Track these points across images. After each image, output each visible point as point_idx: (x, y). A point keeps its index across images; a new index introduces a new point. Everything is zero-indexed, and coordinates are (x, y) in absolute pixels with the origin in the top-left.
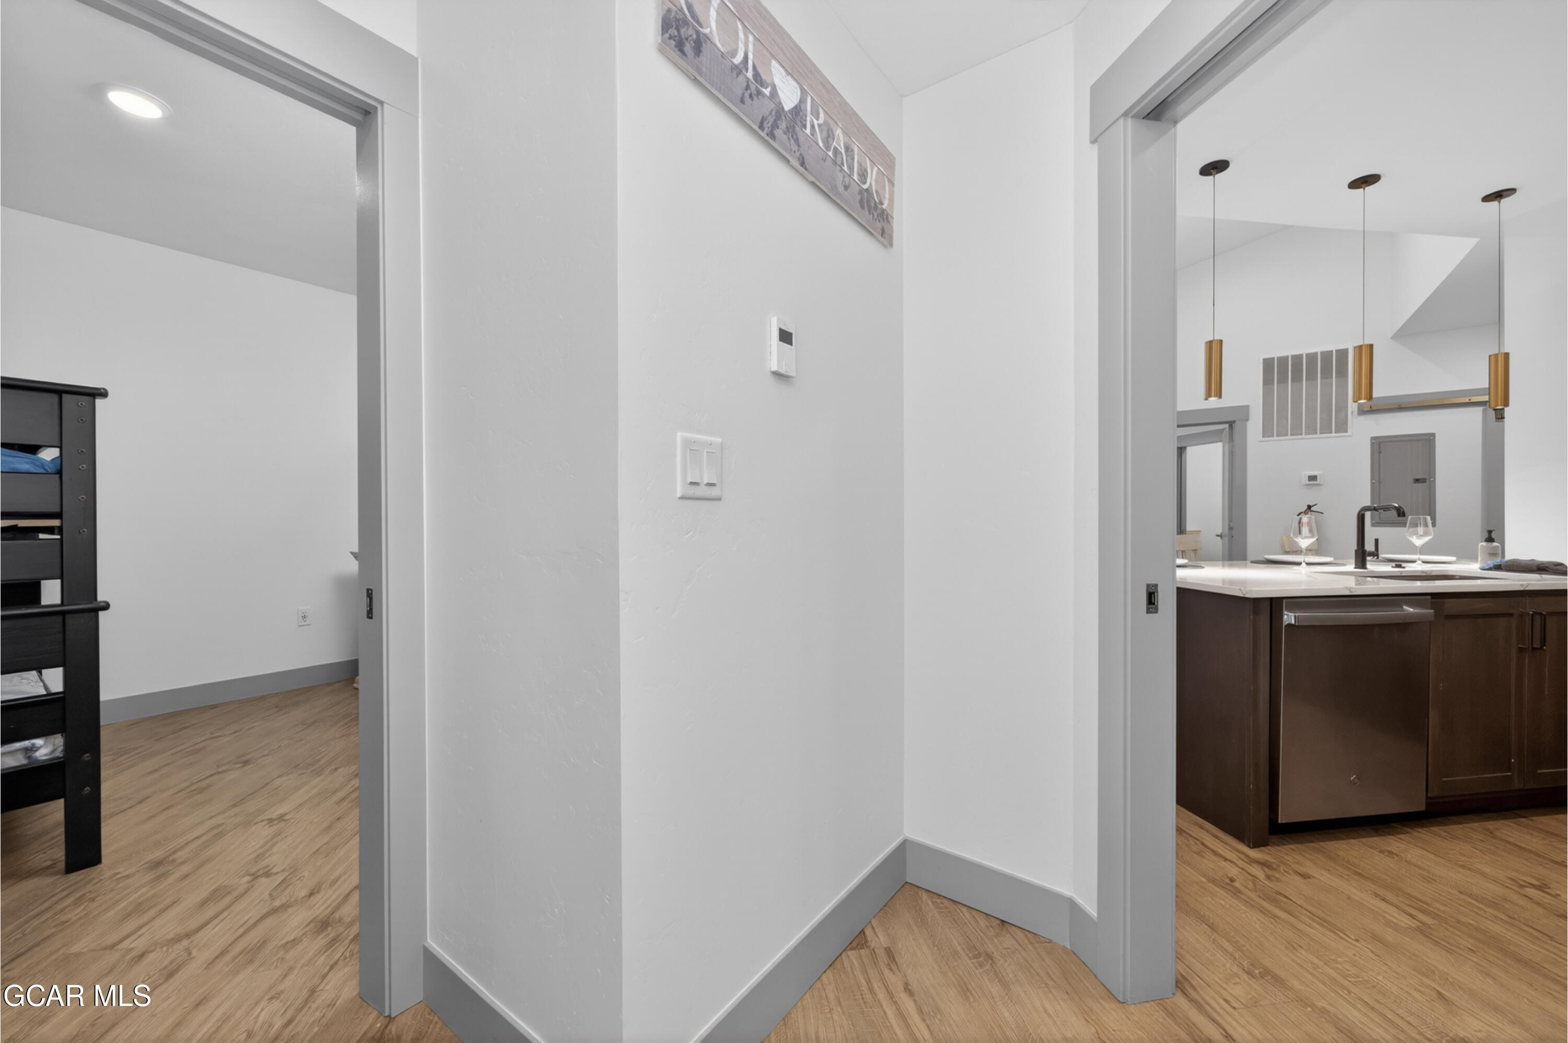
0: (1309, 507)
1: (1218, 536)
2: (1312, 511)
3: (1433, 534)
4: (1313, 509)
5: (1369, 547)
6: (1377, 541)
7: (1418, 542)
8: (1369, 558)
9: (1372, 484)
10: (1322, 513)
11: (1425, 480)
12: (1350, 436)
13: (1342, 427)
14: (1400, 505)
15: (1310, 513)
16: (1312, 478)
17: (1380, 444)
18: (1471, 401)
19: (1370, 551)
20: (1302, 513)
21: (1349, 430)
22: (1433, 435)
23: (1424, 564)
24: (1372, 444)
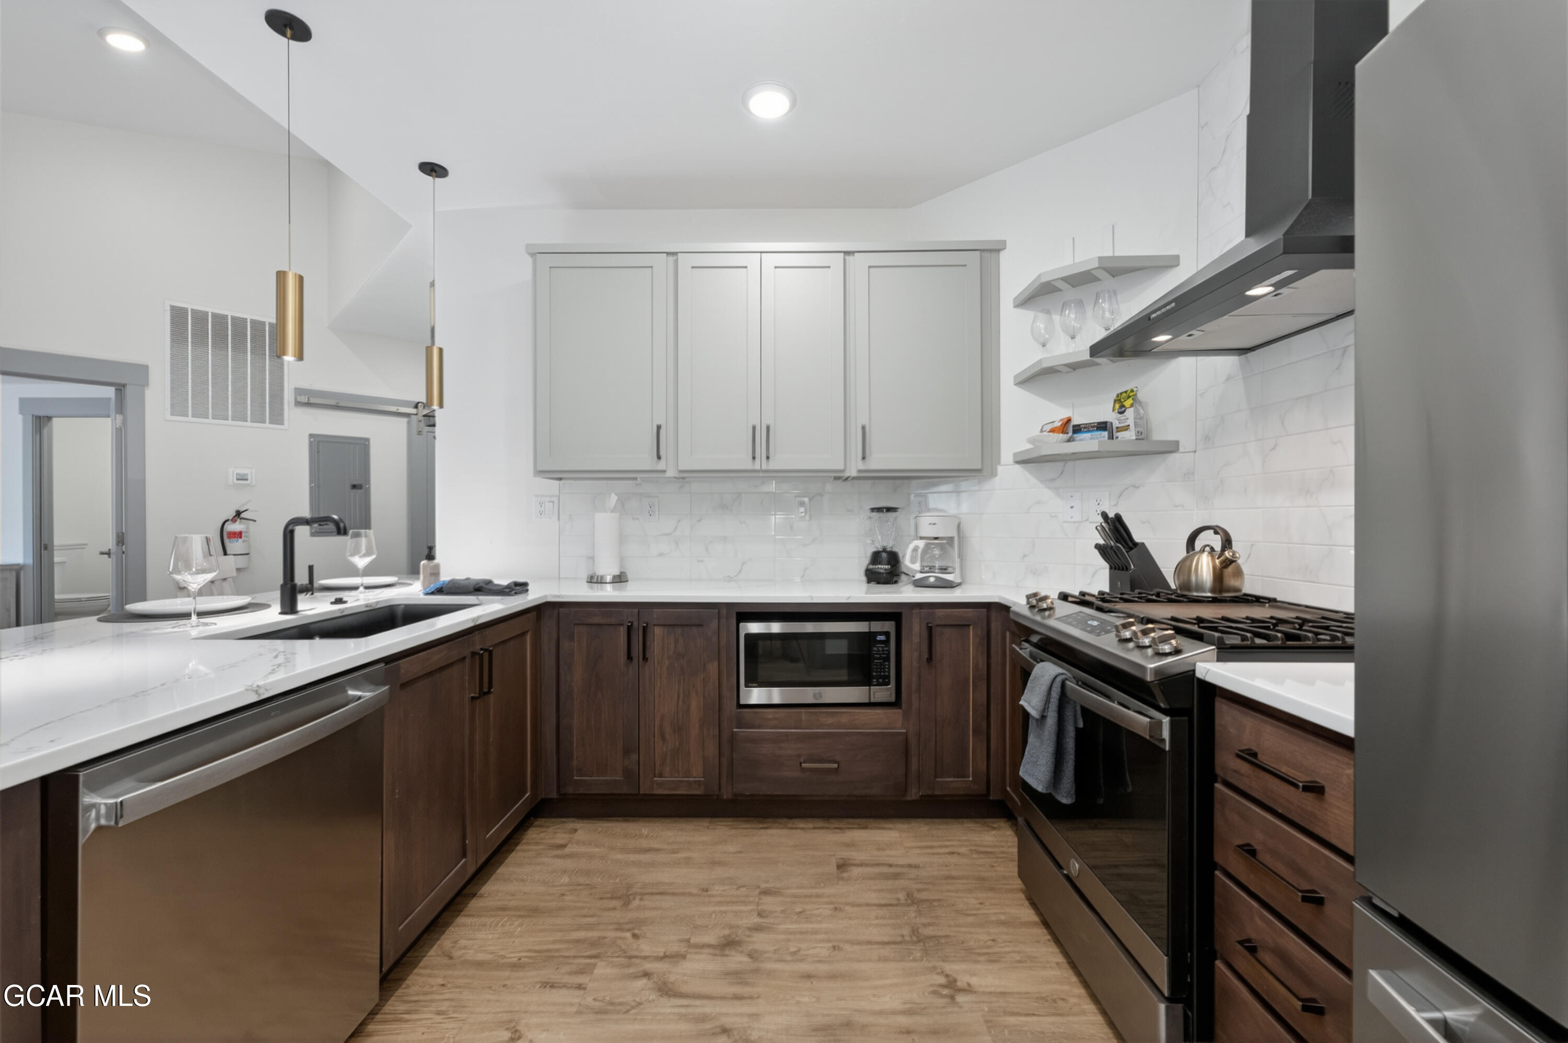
0: (238, 514)
1: (102, 553)
2: (241, 519)
3: (376, 552)
4: (243, 515)
5: (301, 578)
6: (311, 568)
7: (361, 562)
8: (300, 597)
9: (311, 488)
10: (255, 521)
11: (360, 486)
12: (286, 430)
13: (277, 418)
14: (341, 517)
15: (239, 520)
16: (242, 478)
17: (318, 442)
18: (398, 411)
19: (302, 585)
20: (227, 520)
21: (286, 422)
22: (367, 440)
23: (367, 591)
24: (311, 443)
